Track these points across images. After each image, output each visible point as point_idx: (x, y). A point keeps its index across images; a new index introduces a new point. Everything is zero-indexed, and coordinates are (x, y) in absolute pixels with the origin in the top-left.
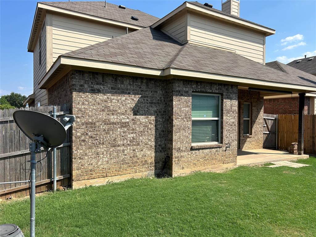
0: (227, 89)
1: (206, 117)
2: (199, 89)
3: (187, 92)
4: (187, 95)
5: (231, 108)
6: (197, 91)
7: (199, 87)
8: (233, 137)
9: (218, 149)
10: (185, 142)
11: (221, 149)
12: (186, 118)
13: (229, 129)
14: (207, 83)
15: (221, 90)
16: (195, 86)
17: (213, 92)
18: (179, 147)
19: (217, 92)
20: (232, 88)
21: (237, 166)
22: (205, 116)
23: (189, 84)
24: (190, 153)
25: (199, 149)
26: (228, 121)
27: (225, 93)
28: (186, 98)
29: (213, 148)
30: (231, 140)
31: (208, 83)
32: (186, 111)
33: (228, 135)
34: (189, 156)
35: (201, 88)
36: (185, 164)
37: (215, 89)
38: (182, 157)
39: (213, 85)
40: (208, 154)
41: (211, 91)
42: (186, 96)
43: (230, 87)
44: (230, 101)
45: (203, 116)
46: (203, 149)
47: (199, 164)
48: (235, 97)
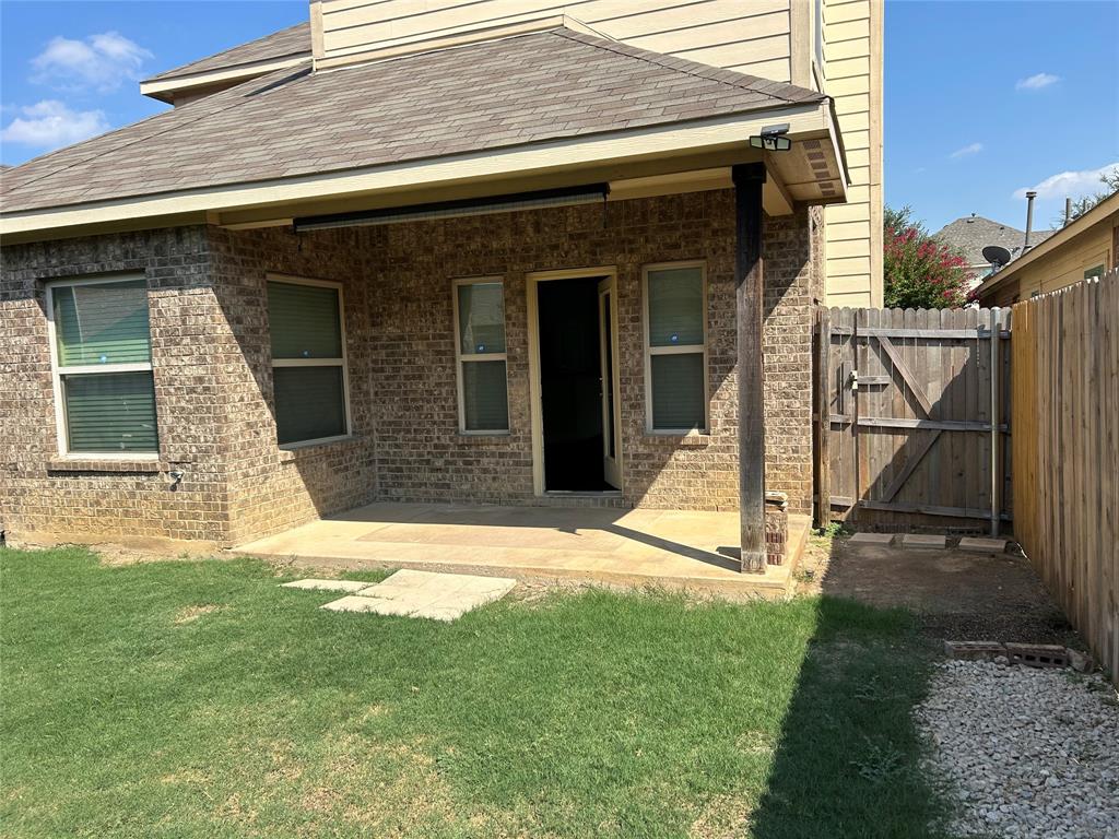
0: (159, 251)
1: (107, 363)
2: (56, 269)
3: (19, 285)
4: (21, 293)
5: (184, 322)
6: (51, 275)
7: (54, 262)
8: (202, 439)
9: (144, 478)
10: (28, 447)
11: (157, 479)
12: (25, 370)
13: (183, 404)
14: (81, 242)
15: (134, 257)
16: (42, 260)
17: (107, 269)
18: (13, 460)
19: (121, 266)
20: (180, 240)
21: (233, 557)
22: (104, 359)
23: (21, 257)
24: (47, 484)
25: (76, 473)
26: (173, 372)
27: (153, 265)
28: (18, 303)
29: (124, 474)
30: (194, 450)
31: (83, 241)
32: (22, 348)
33: (179, 430)
34: (47, 493)
35: (62, 263)
36: (35, 514)
37: (113, 256)
38: (23, 491)
39: (101, 247)
40: (105, 495)
41: (97, 268)
42: (18, 299)
43: (171, 240)
44: (176, 293)
45: (97, 360)
46: (90, 473)
47: (80, 522)
48: (198, 277)
